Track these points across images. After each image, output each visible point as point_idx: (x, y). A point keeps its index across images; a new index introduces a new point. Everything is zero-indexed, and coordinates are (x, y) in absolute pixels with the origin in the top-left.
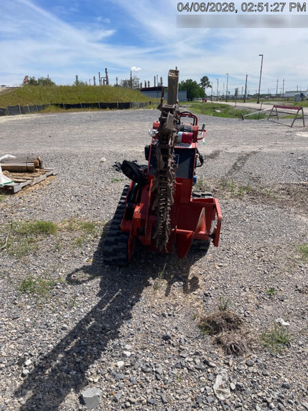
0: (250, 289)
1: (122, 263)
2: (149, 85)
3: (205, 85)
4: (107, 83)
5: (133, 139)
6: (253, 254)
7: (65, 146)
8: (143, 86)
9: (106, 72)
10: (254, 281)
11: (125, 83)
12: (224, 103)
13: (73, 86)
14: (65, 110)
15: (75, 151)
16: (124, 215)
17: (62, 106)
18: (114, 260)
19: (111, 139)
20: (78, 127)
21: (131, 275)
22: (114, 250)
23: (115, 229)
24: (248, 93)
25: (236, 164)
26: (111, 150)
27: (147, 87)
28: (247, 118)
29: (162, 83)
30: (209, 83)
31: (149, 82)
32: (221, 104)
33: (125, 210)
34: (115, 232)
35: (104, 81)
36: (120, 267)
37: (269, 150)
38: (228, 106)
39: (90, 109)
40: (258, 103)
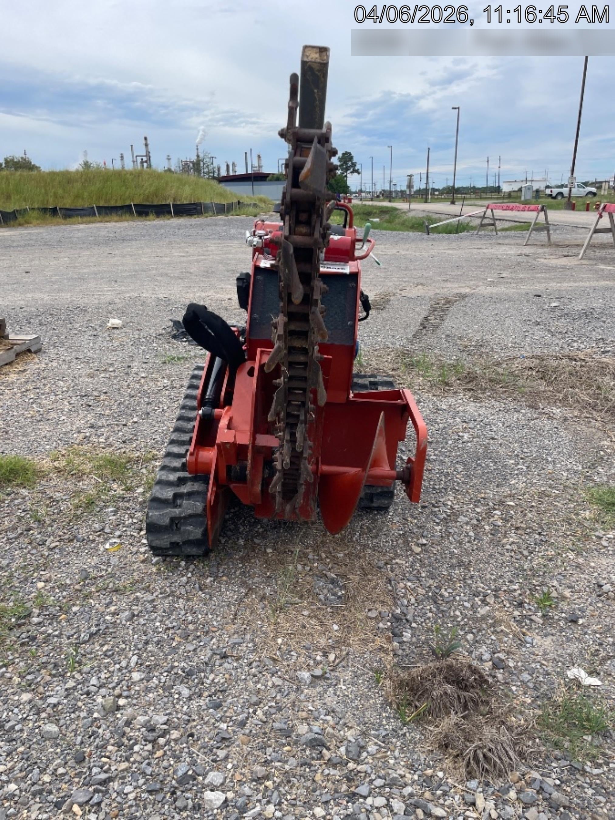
0: (496, 597)
1: (194, 551)
2: (234, 171)
3: (347, 169)
4: (150, 166)
5: (208, 273)
6: (489, 514)
7: (60, 290)
8: (223, 173)
9: (146, 145)
10: (501, 577)
11: (186, 167)
12: (386, 204)
13: (77, 172)
14: (61, 220)
15: (82, 301)
16: (194, 435)
17: (54, 211)
18: (174, 545)
19: (161, 275)
20: (88, 253)
21: (216, 577)
22: (172, 519)
23: (175, 469)
24: (431, 186)
25: (426, 319)
26: (161, 296)
27: (231, 173)
28: (436, 230)
29: (260, 167)
30: (354, 165)
31: (233, 164)
32: (382, 207)
33: (196, 423)
34: (173, 477)
35: (142, 162)
36: (189, 558)
37: (489, 290)
38: (396, 209)
39: (116, 218)
40: (453, 203)
